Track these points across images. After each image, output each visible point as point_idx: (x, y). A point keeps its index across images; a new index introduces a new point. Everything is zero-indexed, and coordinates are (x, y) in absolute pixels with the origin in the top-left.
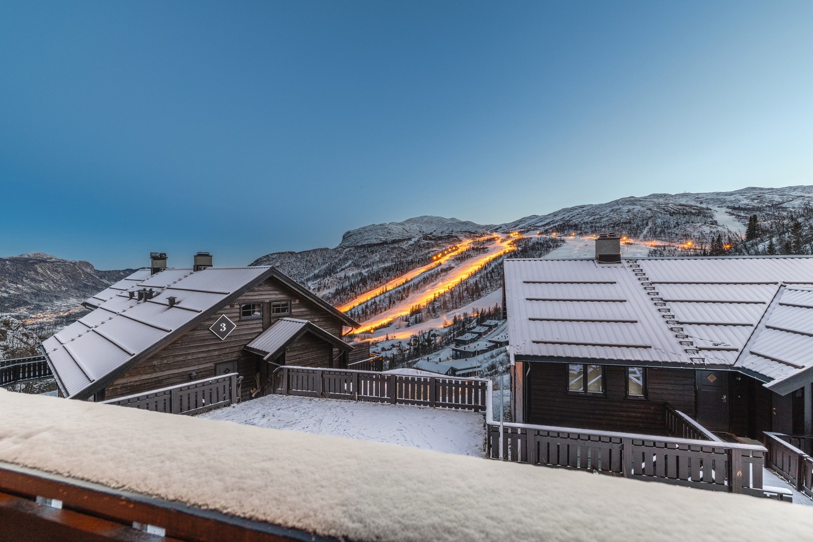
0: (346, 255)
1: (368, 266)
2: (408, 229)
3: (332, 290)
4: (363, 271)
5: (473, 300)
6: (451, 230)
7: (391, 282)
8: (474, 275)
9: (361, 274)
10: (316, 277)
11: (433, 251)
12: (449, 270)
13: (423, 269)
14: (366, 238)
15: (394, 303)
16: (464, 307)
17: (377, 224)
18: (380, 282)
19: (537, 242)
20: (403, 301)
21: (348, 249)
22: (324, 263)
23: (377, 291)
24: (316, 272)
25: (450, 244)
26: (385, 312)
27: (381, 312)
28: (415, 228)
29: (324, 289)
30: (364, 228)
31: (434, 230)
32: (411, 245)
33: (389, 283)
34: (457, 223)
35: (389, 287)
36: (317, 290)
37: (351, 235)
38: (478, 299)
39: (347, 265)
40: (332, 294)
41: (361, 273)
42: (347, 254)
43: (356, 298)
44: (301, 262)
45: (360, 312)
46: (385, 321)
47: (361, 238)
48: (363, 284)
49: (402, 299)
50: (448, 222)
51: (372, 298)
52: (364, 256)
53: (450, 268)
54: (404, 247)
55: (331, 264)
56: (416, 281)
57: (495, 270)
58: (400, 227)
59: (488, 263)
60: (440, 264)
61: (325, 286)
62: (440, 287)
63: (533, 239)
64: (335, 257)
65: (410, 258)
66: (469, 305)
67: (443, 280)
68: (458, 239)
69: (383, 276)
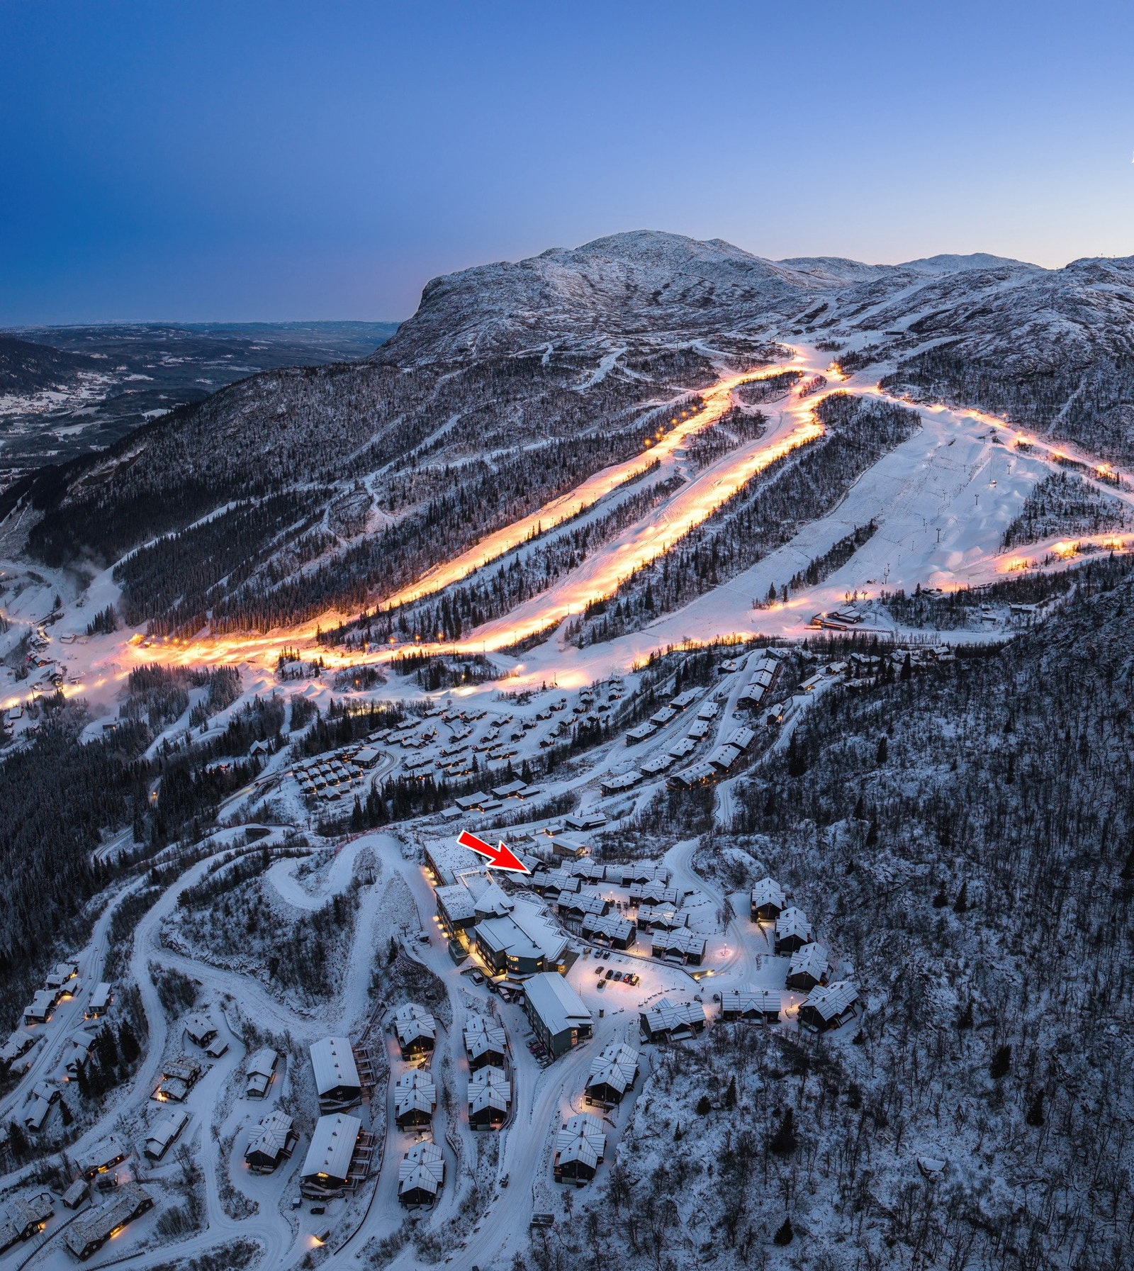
0: (443, 395)
1: (496, 441)
2: (597, 278)
3: (421, 508)
4: (487, 459)
5: (701, 593)
6: (707, 284)
7: (550, 505)
8: (716, 516)
9: (482, 465)
10: (378, 457)
11: (647, 410)
12: (674, 489)
13: (620, 474)
14: (485, 307)
15: (556, 572)
16: (682, 609)
17: (514, 262)
18: (527, 502)
19: (869, 416)
20: (574, 571)
21: (448, 376)
22: (392, 415)
23: (522, 531)
24: (375, 438)
25: (688, 385)
26: (540, 596)
27: (531, 596)
28: (614, 276)
29: (402, 504)
30: (480, 273)
31: (664, 282)
32: (597, 385)
33: (545, 507)
34: (727, 265)
35: (547, 520)
36: (387, 504)
37: (445, 293)
38: (710, 589)
39: (448, 428)
40: (422, 517)
41: (482, 462)
42: (446, 391)
43: (478, 543)
44: (337, 409)
45: (490, 589)
46: (538, 625)
47: (471, 305)
48: (489, 501)
49: (572, 564)
50: (703, 258)
51: (511, 551)
52: (487, 407)
53: (676, 482)
54: (581, 388)
55: (409, 419)
56: (601, 513)
57: (761, 507)
58: (573, 271)
59: (749, 482)
60: (656, 465)
61: (404, 497)
62: (648, 538)
63: (864, 405)
64: (416, 399)
65: (591, 431)
66: (691, 604)
67: (657, 520)
68: (711, 368)
69: (534, 481)
